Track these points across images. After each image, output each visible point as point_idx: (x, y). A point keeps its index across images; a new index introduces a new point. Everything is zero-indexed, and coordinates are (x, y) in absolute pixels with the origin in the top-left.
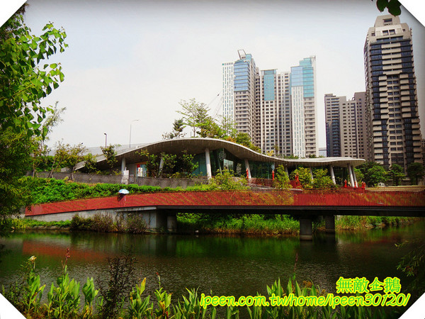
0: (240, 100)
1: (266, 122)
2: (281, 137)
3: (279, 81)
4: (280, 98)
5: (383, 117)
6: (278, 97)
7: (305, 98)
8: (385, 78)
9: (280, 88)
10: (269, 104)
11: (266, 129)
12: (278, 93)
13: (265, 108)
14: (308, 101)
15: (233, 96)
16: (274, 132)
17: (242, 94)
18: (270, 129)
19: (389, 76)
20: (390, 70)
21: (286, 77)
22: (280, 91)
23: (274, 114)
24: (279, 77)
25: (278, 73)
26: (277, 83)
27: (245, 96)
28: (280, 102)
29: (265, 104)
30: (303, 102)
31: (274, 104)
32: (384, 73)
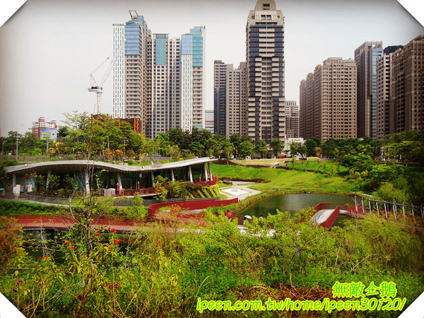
0: (131, 64)
1: (157, 86)
2: (171, 102)
3: (171, 46)
4: (171, 64)
5: (257, 95)
6: (169, 62)
7: (194, 67)
8: (260, 60)
9: (171, 53)
10: (161, 69)
11: (157, 93)
12: (169, 58)
13: (157, 72)
14: (196, 69)
15: (124, 59)
16: (165, 97)
17: (133, 58)
18: (161, 93)
19: (263, 58)
20: (265, 53)
21: (177, 43)
22: (171, 57)
23: (165, 79)
24: (171, 42)
25: (170, 38)
26: (169, 48)
27: (136, 60)
28: (171, 67)
29: (157, 69)
30: (192, 70)
31: (165, 69)
32: (260, 55)
